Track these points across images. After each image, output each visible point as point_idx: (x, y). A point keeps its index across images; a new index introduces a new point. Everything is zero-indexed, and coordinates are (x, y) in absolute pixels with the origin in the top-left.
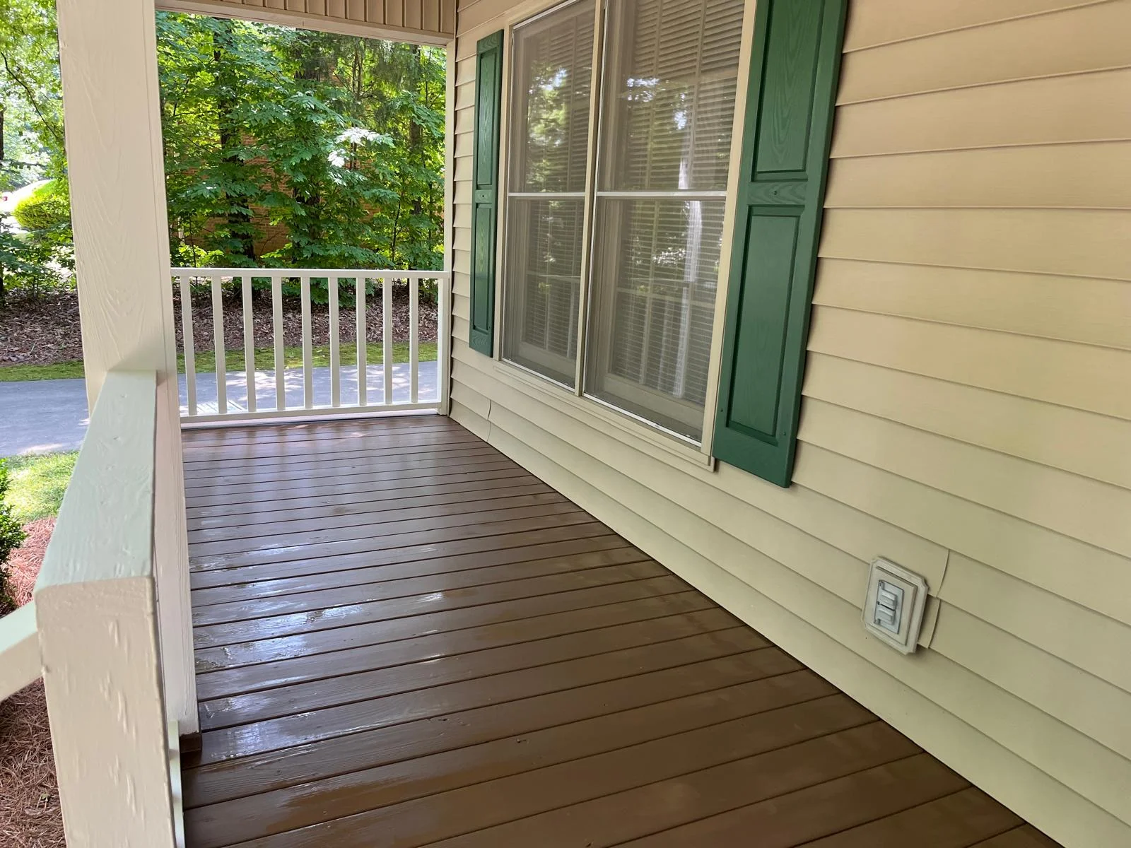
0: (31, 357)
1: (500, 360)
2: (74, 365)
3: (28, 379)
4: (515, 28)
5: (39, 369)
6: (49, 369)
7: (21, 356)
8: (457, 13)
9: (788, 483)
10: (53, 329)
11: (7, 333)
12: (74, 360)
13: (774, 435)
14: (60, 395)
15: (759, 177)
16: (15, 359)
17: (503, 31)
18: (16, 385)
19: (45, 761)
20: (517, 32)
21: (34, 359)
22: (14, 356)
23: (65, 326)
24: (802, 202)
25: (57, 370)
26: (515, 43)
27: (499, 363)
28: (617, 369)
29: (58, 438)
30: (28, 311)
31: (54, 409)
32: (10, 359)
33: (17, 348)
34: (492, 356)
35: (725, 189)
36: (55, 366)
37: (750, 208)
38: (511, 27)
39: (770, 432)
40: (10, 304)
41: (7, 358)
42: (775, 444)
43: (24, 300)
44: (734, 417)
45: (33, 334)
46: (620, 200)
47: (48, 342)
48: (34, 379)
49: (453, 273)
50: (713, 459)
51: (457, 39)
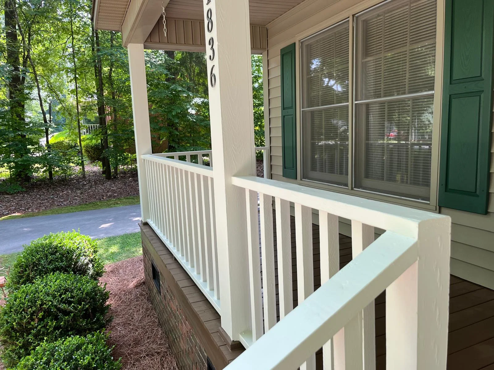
0: (69, 203)
1: (301, 180)
2: (88, 205)
3: (71, 212)
4: (301, 41)
5: (74, 208)
6: (77, 207)
7: (65, 203)
8: (267, 40)
9: (486, 213)
10: (76, 191)
11: (57, 194)
12: (87, 203)
13: (476, 192)
14: (86, 217)
15: (453, 82)
16: (63, 204)
17: (295, 43)
18: (67, 215)
19: (137, 367)
20: (302, 43)
21: (71, 204)
22: (62, 203)
23: (80, 189)
24: (481, 89)
25: (81, 207)
26: (302, 47)
27: (301, 181)
28: (367, 176)
29: (92, 234)
30: (63, 185)
31: (87, 223)
32: (61, 205)
33: (63, 200)
34: (296, 179)
35: (433, 89)
36: (80, 206)
37: (450, 96)
38: (299, 41)
39: (474, 191)
40: (55, 182)
41: (60, 204)
42: (478, 196)
43: (60, 181)
44: (450, 187)
45: (68, 194)
46: (365, 104)
47: (75, 197)
48: (73, 212)
49: (270, 147)
50: (438, 207)
51: (268, 50)
